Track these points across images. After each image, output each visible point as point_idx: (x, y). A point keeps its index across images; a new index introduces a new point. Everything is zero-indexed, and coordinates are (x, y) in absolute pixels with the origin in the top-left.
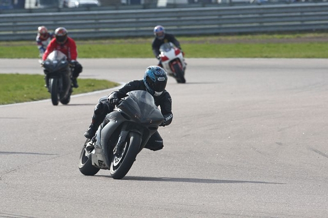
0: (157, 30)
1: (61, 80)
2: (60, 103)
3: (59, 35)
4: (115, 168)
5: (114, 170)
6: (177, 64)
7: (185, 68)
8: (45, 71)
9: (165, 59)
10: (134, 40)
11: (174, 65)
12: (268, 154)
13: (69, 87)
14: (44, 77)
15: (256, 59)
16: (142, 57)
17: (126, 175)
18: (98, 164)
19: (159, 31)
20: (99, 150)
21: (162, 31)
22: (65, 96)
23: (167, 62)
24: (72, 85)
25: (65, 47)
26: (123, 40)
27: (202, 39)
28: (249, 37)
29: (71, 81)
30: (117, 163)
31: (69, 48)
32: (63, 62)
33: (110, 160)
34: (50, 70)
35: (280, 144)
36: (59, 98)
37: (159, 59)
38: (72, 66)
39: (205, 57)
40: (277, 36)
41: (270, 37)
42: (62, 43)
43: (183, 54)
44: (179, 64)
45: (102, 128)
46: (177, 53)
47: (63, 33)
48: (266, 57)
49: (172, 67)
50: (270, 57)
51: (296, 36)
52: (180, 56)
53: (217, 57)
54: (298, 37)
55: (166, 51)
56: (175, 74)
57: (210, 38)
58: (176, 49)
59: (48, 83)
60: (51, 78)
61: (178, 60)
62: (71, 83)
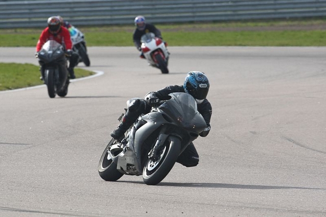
0: (137, 21)
1: (57, 71)
2: (57, 96)
3: (52, 24)
4: (149, 173)
5: (148, 175)
6: (159, 54)
7: (167, 59)
8: (40, 62)
9: (146, 50)
10: (109, 29)
11: (155, 55)
12: (242, 143)
13: (66, 78)
14: (40, 69)
15: (230, 47)
16: (117, 46)
17: (162, 181)
18: (125, 169)
19: (140, 22)
20: (130, 153)
21: (143, 22)
22: (62, 88)
23: (149, 53)
24: (69, 76)
25: (59, 37)
26: (98, 29)
27: (177, 27)
28: (223, 25)
29: (67, 72)
30: (153, 168)
31: (63, 38)
32: (59, 52)
33: (143, 164)
34: (46, 62)
35: (254, 133)
36: (55, 90)
37: (140, 50)
38: (68, 55)
39: (179, 45)
40: (250, 24)
41: (244, 25)
42: (55, 32)
43: (166, 44)
44: (161, 54)
45: (136, 130)
46: (158, 43)
47: (55, 22)
48: (240, 45)
49: (154, 58)
50: (245, 45)
51: (269, 24)
52: (162, 46)
53: (192, 46)
54: (272, 25)
55: (147, 42)
56: (158, 65)
57: (184, 26)
58: (157, 39)
59: (43, 75)
60: (47, 69)
61: (159, 50)
62: (67, 74)
